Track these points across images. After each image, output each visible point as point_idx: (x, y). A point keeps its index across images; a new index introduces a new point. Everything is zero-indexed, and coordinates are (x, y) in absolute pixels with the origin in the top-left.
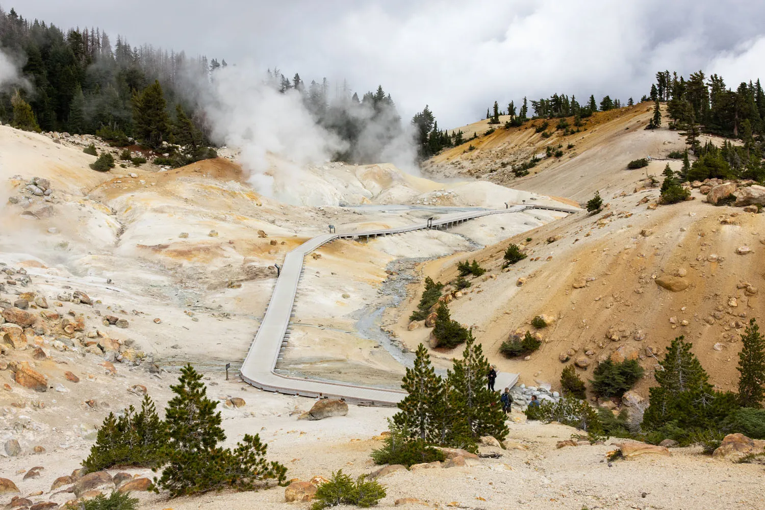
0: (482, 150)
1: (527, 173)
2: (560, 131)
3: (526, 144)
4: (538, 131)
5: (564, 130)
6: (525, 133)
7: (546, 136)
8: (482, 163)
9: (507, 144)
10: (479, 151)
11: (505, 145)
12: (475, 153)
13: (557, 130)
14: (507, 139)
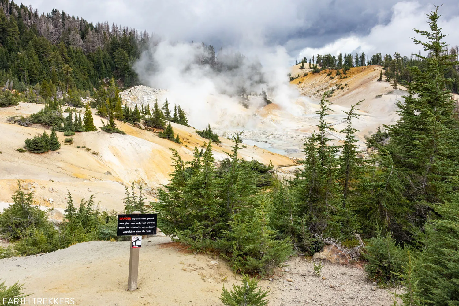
0: (305, 83)
1: (331, 96)
2: (337, 76)
3: (324, 81)
4: (328, 75)
5: (340, 76)
6: (322, 76)
7: (332, 78)
8: (307, 90)
9: (315, 81)
10: (303, 84)
11: (314, 81)
12: (302, 85)
13: (336, 75)
14: (315, 78)
